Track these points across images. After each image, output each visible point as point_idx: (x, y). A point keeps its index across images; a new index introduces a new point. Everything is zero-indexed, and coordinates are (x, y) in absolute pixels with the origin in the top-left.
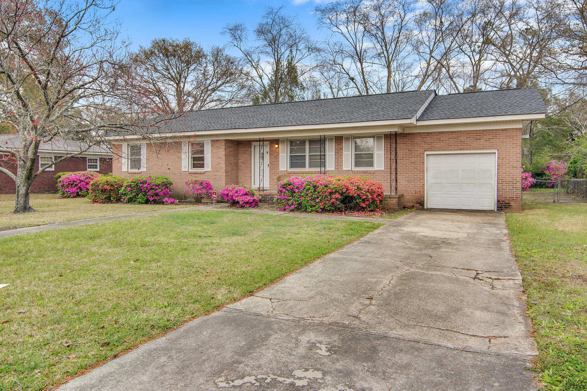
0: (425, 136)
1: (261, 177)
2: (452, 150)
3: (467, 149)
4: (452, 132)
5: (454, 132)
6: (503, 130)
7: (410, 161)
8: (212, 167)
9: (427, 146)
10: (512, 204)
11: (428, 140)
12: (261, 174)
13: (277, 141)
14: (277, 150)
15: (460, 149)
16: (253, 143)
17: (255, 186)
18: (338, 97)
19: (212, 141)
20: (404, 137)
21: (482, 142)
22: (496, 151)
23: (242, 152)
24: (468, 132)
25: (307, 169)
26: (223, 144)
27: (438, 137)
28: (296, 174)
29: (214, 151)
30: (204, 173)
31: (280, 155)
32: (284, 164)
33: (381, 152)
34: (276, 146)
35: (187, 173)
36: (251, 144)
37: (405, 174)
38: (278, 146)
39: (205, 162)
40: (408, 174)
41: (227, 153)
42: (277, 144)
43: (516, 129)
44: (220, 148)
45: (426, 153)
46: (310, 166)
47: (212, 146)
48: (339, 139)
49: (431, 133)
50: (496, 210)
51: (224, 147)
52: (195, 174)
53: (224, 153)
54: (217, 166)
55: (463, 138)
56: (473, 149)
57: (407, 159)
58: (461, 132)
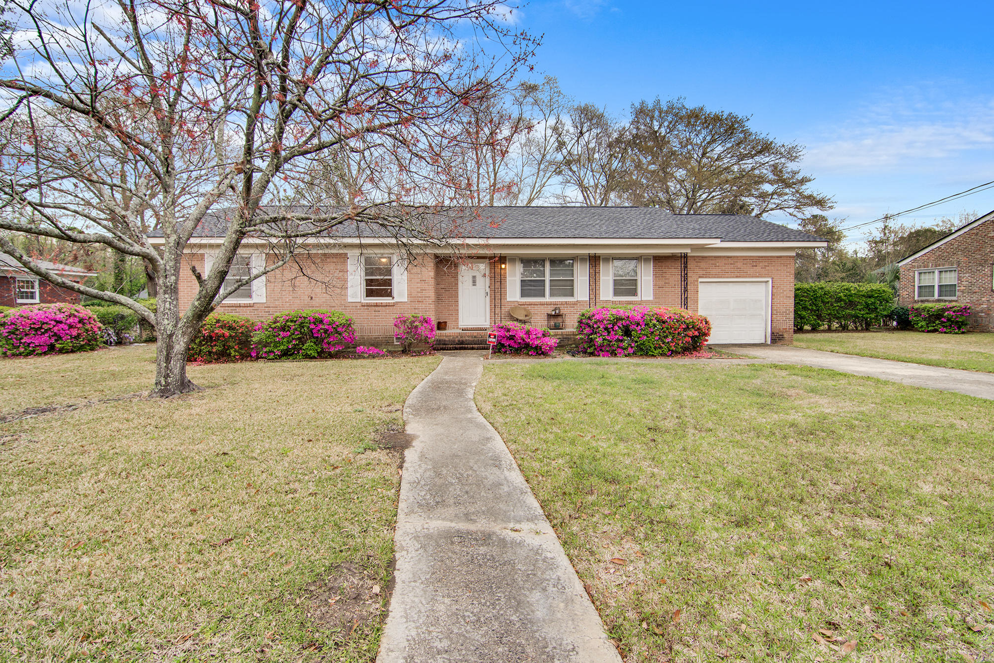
0: (699, 260)
2: (728, 277)
3: (743, 277)
4: (728, 257)
5: (730, 257)
6: (778, 257)
8: (410, 295)
9: (701, 272)
10: (785, 336)
11: (703, 264)
13: (503, 259)
14: (504, 272)
15: (737, 277)
17: (463, 324)
18: (518, 205)
20: (676, 260)
21: (758, 269)
22: (770, 280)
24: (745, 258)
25: (547, 299)
27: (713, 262)
28: (532, 306)
29: (413, 271)
30: (393, 305)
31: (508, 278)
32: (513, 293)
33: (648, 278)
34: (503, 266)
35: (360, 304)
37: (677, 304)
38: (506, 267)
39: (393, 288)
42: (503, 263)
43: (790, 257)
44: (425, 267)
45: (700, 280)
46: (552, 295)
47: (410, 262)
48: (594, 260)
49: (706, 257)
50: (769, 343)
52: (377, 306)
53: (432, 274)
54: (419, 295)
55: (739, 265)
56: (749, 277)
58: (737, 257)
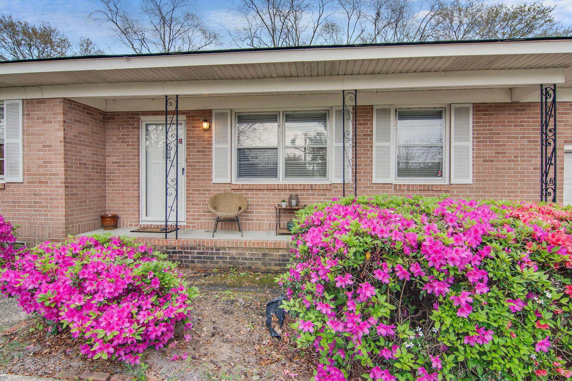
0: (565, 109)
1: (171, 199)
7: (532, 165)
8: (27, 172)
12: (172, 190)
13: (206, 115)
14: (207, 135)
16: (143, 118)
17: (148, 218)
19: (27, 102)
20: (518, 110)
23: (115, 138)
25: (281, 180)
26: (60, 110)
28: (255, 192)
29: (31, 130)
30: (4, 188)
31: (214, 146)
33: (464, 144)
34: (205, 125)
36: (138, 121)
37: (521, 192)
38: (210, 126)
39: (5, 159)
40: (526, 192)
41: (71, 135)
42: (206, 121)
44: (50, 122)
46: (288, 174)
47: (26, 115)
48: (363, 113)
51: (61, 118)
53: (61, 134)
54: (41, 170)
57: (524, 161)
